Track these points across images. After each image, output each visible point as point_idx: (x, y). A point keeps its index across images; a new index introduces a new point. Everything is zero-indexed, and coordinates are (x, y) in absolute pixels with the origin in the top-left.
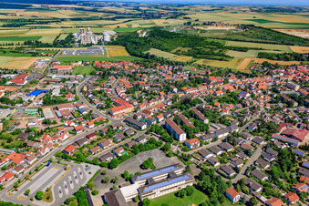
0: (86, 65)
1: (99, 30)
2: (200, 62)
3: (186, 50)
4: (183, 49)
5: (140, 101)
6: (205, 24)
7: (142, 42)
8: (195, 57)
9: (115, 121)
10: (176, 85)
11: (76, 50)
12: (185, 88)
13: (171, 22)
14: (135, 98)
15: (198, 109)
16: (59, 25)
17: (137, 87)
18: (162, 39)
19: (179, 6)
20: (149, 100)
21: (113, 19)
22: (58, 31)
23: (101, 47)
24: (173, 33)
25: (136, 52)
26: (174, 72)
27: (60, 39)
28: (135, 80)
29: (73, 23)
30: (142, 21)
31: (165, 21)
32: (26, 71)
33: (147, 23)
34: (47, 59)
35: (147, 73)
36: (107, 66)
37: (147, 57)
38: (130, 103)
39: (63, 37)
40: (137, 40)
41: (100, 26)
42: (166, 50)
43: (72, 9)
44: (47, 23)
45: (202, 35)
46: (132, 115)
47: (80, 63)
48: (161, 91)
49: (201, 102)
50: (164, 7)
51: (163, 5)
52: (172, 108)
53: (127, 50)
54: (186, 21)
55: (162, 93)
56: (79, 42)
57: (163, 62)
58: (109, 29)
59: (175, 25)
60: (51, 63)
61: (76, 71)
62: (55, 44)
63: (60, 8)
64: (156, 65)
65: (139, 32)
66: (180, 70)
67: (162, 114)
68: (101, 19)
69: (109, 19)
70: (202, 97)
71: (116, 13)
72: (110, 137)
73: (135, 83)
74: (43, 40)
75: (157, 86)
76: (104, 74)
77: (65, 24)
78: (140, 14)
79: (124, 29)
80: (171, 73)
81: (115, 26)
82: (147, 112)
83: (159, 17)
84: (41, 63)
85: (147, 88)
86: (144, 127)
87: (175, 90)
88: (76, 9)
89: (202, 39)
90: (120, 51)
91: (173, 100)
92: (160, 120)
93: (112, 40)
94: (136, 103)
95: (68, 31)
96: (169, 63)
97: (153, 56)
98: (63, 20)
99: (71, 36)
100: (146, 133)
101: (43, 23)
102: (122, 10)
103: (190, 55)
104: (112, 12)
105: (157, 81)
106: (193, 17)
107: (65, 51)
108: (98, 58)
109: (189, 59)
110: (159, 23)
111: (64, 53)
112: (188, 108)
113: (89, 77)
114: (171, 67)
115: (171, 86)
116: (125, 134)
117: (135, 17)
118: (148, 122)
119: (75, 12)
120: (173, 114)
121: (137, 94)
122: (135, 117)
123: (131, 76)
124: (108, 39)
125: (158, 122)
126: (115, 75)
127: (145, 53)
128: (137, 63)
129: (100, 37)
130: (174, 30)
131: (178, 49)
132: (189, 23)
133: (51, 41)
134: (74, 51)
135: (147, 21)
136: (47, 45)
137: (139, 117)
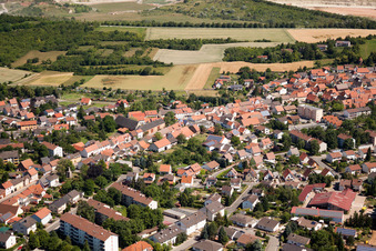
2: (96, 82)
3: (52, 56)
4: (43, 57)
8: (78, 72)
10: (55, 140)
12: (80, 144)
15: (126, 183)
26: (40, 112)
48: (24, 157)
52: (64, 191)
55: (28, 163)
67: (45, 210)
80: (30, 115)
86: (11, 242)
87: (58, 151)
89: (87, 27)
91: (62, 176)
92: (45, 221)
96: (19, 93)
103: (65, 69)
109: (66, 77)
114: (26, 103)
115: (48, 145)
120: (70, 205)
125: (40, 226)
131: (31, 55)
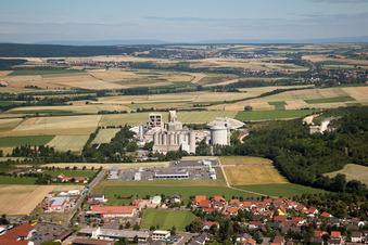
0: (172, 206)
1: (197, 118)
7: (321, 146)
11: (141, 167)
16: (92, 107)
21: (232, 89)
22: (92, 122)
23: (207, 161)
25: (305, 173)
27: (99, 140)
29: (127, 100)
30: (312, 93)
32: (28, 219)
34: (74, 190)
35: (342, 230)
36: (229, 209)
37: (338, 185)
39: (106, 137)
40: (305, 142)
41: (199, 107)
43: (122, 65)
44: (62, 102)
47: (157, 200)
53: (278, 169)
56: (149, 147)
58: (224, 113)
60: (85, 201)
61: (149, 221)
62: (89, 154)
63: (94, 65)
65: (309, 120)
68: (199, 89)
69: (220, 89)
71: (238, 72)
74: (59, 145)
76: (224, 230)
77: (107, 103)
78: (304, 75)
79: (265, 112)
81: (240, 107)
84: (61, 199)
88: (133, 66)
90: (260, 172)
93: (234, 141)
95: (118, 120)
97: (354, 185)
98: (102, 93)
99: (125, 133)
102: (254, 64)
107: (114, 170)
108: (202, 190)
110: (362, 95)
111: (114, 176)
113: (184, 236)
117: (290, 81)
119: (130, 74)
123: (297, 237)
124: (223, 139)
126: (252, 233)
127: (332, 175)
128: (311, 203)
129: (201, 135)
133: (77, 146)
134: (138, 170)
135: (328, 93)
136: (69, 157)
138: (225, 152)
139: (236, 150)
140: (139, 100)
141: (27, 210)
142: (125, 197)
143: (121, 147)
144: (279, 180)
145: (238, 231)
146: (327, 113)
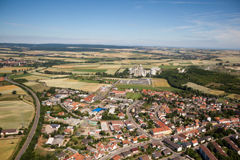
0: (136, 92)
1: (148, 67)
2: (232, 96)
3: (219, 85)
4: (216, 85)
5: (177, 125)
6: (234, 65)
7: (181, 77)
8: (226, 91)
9: (155, 140)
10: (210, 114)
11: (129, 80)
12: (218, 118)
13: (205, 62)
14: (173, 123)
15: (231, 139)
16: (120, 62)
17: (175, 113)
18: (198, 75)
19: (211, 50)
20: (185, 126)
21: (159, 59)
22: (118, 67)
23: (148, 79)
24: (207, 71)
25: (176, 84)
26: (208, 103)
27: (119, 72)
28: (174, 107)
29: (130, 61)
30: (181, 61)
31: (200, 61)
32: (94, 93)
33: (186, 63)
34: (109, 86)
35: (184, 102)
36: (152, 94)
37: (185, 88)
38: (169, 126)
39: (122, 71)
40: (177, 75)
41: (149, 64)
42: (201, 84)
43: (130, 52)
44: (112, 61)
45: (232, 74)
46: (170, 136)
47: (132, 90)
48: (196, 118)
49: (234, 133)
50: (199, 51)
51: (198, 50)
52: (206, 135)
53: (169, 82)
54: (218, 62)
55: (197, 121)
56: (133, 74)
57: (198, 93)
58: (155, 66)
59: (208, 65)
60: (111, 89)
61: (128, 96)
62: (116, 76)
63: (122, 51)
64: (192, 96)
65: (179, 69)
66: (214, 102)
67: (196, 140)
68: (150, 59)
69: (156, 59)
70: (235, 128)
71: (161, 55)
72: (149, 154)
73: (174, 109)
74: (108, 72)
75: (193, 114)
76: (149, 100)
77: (124, 62)
78: (180, 56)
79: (167, 66)
80: (205, 103)
81: (160, 64)
82: (183, 136)
83: (195, 59)
84: (104, 88)
85: (184, 115)
86: (180, 149)
87: (209, 119)
88: (133, 52)
89: (233, 77)
90: (163, 83)
91: (207, 128)
92: (194, 145)
93: (157, 74)
94: (173, 127)
95: (126, 66)
96: (204, 95)
97: (190, 89)
98: (123, 59)
99: (127, 70)
100: (182, 155)
101: (110, 61)
102: (166, 53)
103: (222, 90)
104: (158, 54)
105: (193, 109)
106: (224, 59)
107: (121, 80)
108: (145, 88)
109: (222, 92)
110: (195, 63)
111: (121, 82)
112: (221, 137)
113: (137, 101)
114: (205, 100)
115: (206, 115)
116: (162, 153)
117: (176, 58)
118: (184, 146)
119: (132, 54)
120: (206, 141)
121: (175, 119)
122: (172, 139)
123: (170, 104)
124: (154, 73)
125: (192, 146)
126: (157, 102)
127: (184, 85)
128: (176, 94)
129: (148, 72)
130: (208, 69)
131: (212, 84)
132: (221, 64)
133: (113, 73)
134: (128, 81)
135: (186, 61)
136: (111, 76)
137: (176, 140)
138: (154, 77)
139: (158, 76)
140: (133, 61)
141: (94, 91)
142: (122, 88)
143: (125, 74)
144: (168, 86)
145: (153, 101)
146: (184, 67)
